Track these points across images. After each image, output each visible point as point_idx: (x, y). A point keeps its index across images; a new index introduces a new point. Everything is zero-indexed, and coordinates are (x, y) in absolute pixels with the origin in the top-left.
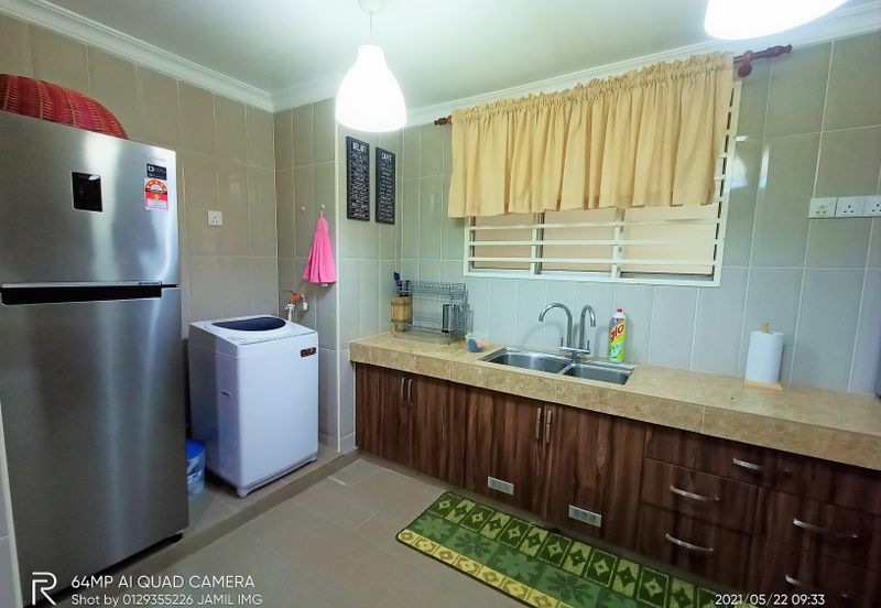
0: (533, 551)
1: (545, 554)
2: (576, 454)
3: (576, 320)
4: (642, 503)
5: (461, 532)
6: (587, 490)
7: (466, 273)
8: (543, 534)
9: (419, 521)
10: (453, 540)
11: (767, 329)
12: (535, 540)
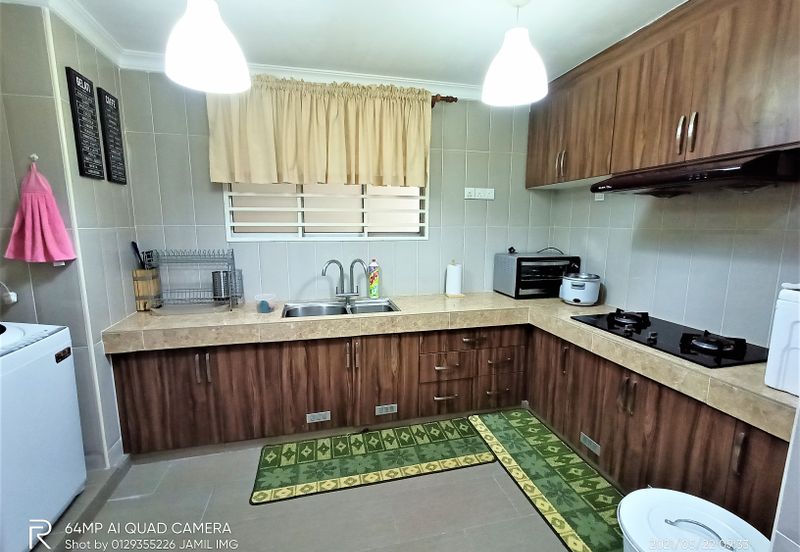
0: (362, 450)
1: (371, 447)
2: (378, 370)
3: (347, 271)
4: (420, 384)
5: (303, 467)
6: (387, 390)
7: (229, 238)
8: (360, 437)
9: (260, 480)
10: (302, 477)
11: (454, 264)
12: (358, 444)
